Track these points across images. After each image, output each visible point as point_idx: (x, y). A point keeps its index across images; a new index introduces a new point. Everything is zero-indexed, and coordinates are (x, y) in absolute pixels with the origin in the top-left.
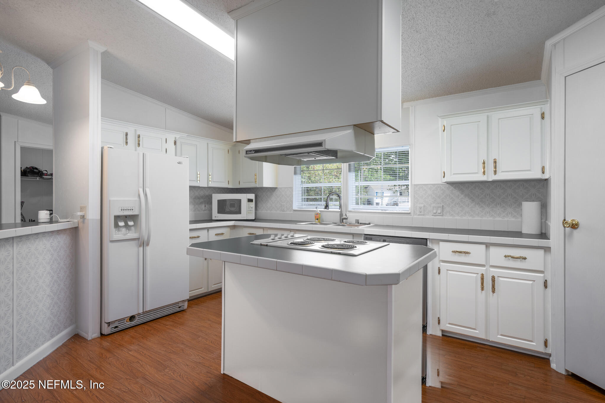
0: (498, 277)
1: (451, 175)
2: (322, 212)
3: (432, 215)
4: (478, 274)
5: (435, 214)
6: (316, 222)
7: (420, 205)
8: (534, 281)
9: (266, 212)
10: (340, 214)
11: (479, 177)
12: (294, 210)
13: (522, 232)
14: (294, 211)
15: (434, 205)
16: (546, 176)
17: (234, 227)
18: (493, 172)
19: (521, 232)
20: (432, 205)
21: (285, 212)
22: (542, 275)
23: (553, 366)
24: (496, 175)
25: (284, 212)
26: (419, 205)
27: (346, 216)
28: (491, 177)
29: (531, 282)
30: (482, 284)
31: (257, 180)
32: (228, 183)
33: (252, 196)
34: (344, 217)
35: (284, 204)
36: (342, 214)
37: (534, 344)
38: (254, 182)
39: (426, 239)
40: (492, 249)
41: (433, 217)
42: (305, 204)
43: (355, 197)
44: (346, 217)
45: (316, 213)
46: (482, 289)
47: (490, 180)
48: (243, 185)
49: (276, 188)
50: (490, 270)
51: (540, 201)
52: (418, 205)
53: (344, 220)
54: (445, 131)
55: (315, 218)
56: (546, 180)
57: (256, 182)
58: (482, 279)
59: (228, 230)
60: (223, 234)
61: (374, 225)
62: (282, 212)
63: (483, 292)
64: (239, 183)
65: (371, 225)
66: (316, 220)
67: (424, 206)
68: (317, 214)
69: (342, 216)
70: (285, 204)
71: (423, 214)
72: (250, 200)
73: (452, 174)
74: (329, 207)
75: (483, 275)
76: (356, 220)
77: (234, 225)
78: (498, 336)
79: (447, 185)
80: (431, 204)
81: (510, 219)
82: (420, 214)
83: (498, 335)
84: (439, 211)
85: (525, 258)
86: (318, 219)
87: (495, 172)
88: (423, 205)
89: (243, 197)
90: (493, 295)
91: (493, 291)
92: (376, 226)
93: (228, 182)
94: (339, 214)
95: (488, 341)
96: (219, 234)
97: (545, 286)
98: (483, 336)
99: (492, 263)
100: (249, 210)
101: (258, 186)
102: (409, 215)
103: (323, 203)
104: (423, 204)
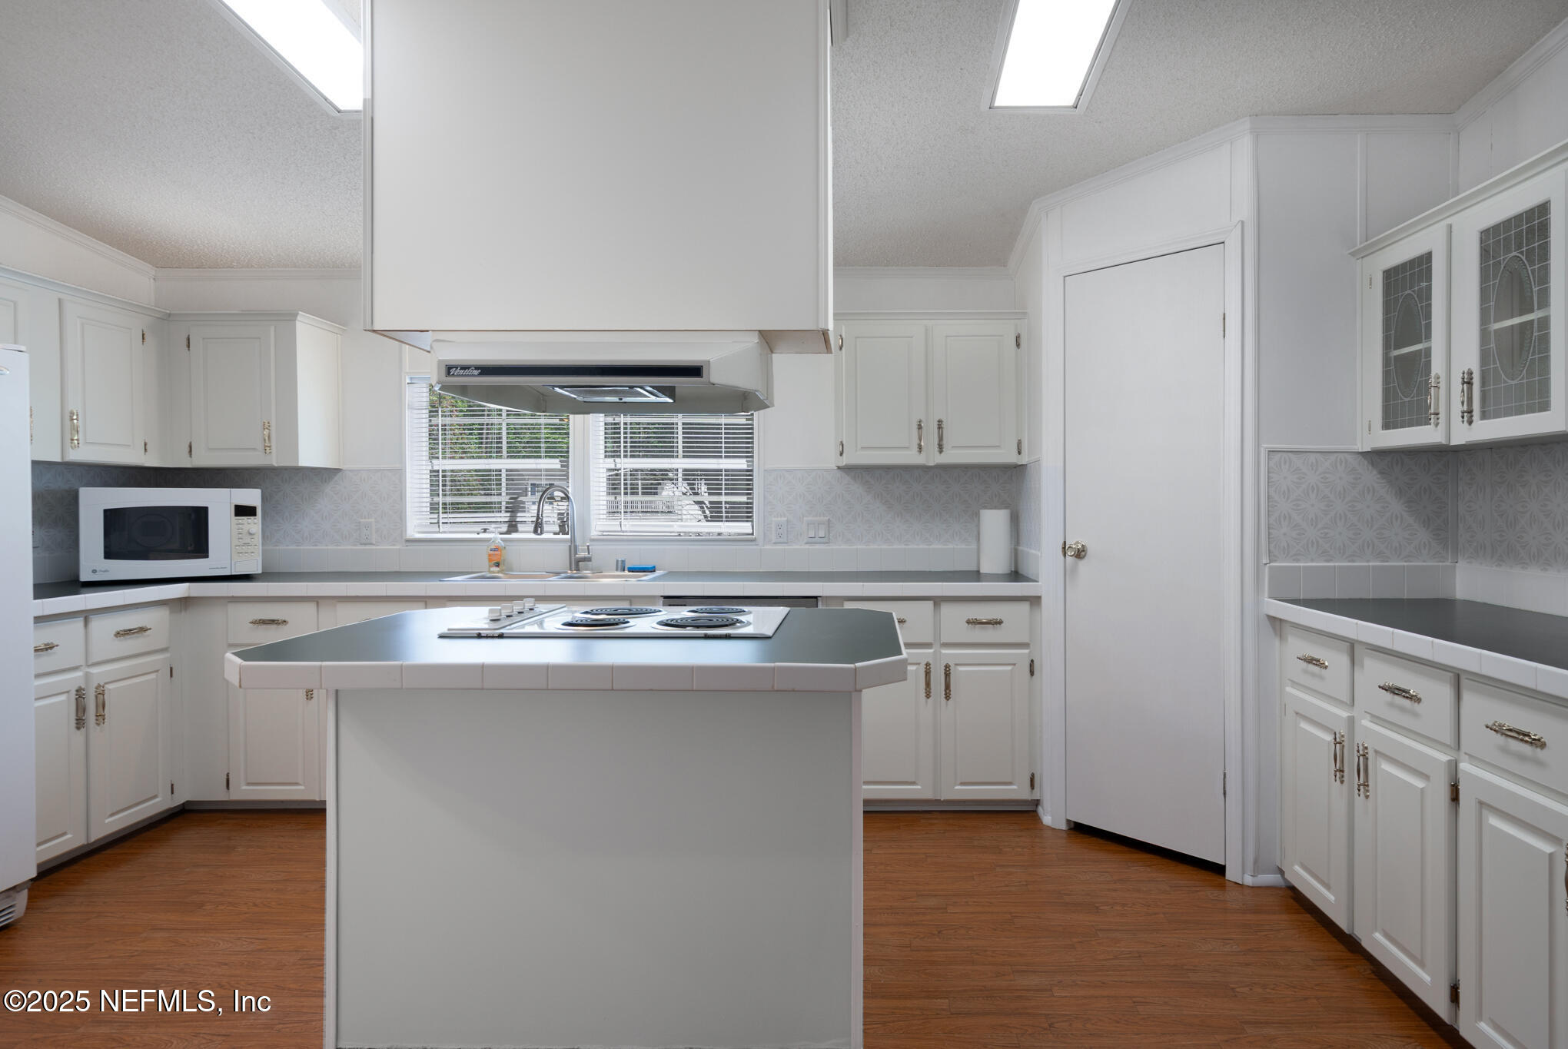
0: (956, 665)
1: (856, 451)
2: (507, 544)
3: (806, 543)
4: (919, 664)
5: (810, 540)
6: (494, 572)
7: (779, 519)
8: (1015, 664)
9: (293, 547)
10: (570, 546)
11: (911, 458)
12: (408, 541)
13: (981, 571)
14: (408, 544)
15: (810, 518)
16: (1024, 460)
17: (184, 602)
18: (937, 449)
19: (978, 572)
20: (805, 518)
21: (374, 547)
22: (1026, 651)
23: (1047, 819)
24: (943, 453)
25: (367, 547)
26: (776, 519)
27: (589, 553)
28: (935, 459)
29: (1009, 668)
30: (928, 684)
31: (273, 444)
32: (146, 450)
33: (251, 496)
34: (582, 554)
35: (370, 520)
36: (576, 547)
37: (1015, 787)
38: (260, 447)
39: (816, 597)
40: (946, 609)
41: (807, 547)
42: (446, 521)
43: (605, 498)
44: (586, 554)
45: (493, 547)
46: (928, 696)
47: (931, 464)
48: (203, 459)
49: (337, 471)
50: (941, 652)
51: (1006, 508)
52: (774, 519)
53: (580, 563)
54: (843, 349)
55: (490, 560)
56: (1023, 466)
57: (268, 451)
58: (928, 673)
59: (161, 615)
60: (142, 630)
61: (666, 572)
62: (363, 547)
63: (929, 700)
64: (188, 450)
65: (658, 573)
66: (490, 566)
67: (788, 521)
68: (496, 549)
69: (576, 553)
70: (373, 520)
71: (785, 541)
72: (243, 511)
73: (859, 447)
74: (545, 529)
75: (928, 664)
76: (617, 561)
77: (186, 595)
78: (957, 787)
79: (839, 473)
80: (803, 516)
81: (957, 545)
82: (780, 540)
83: (956, 785)
84: (822, 534)
85: (1000, 622)
86: (498, 565)
87: (941, 450)
88: (785, 519)
89: (218, 502)
90: (947, 705)
91: (948, 697)
92: (672, 575)
93: (145, 445)
94: (565, 547)
95: (938, 802)
96: (130, 630)
97: (1031, 671)
98: (928, 795)
99: (943, 640)
100: (242, 542)
101: (274, 461)
102: (753, 543)
103: (504, 516)
104: (785, 517)
